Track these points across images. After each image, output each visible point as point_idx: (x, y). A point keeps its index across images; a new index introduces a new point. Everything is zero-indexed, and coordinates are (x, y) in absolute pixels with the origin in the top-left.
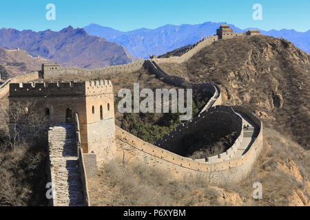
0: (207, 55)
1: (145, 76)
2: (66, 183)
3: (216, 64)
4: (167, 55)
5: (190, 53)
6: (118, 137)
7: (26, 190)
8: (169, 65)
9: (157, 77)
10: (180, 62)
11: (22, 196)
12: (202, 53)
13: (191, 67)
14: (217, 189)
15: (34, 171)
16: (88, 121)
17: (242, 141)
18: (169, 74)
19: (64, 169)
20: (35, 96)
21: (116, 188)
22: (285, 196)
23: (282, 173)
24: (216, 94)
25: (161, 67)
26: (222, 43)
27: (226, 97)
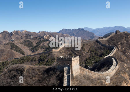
0: (113, 38)
1: (96, 44)
2: (66, 81)
3: (115, 40)
4: (102, 38)
5: (108, 38)
6: (80, 69)
7: (58, 82)
8: (103, 41)
9: (99, 44)
10: (105, 40)
11: (58, 83)
12: (111, 37)
13: (108, 41)
14: (103, 81)
15: (61, 77)
16: (73, 66)
17: (113, 67)
18: (103, 43)
19: (66, 77)
20: (62, 60)
21: (78, 81)
22: (121, 83)
23: (121, 76)
24: (114, 49)
25: (101, 41)
26: (117, 35)
27: (117, 49)
